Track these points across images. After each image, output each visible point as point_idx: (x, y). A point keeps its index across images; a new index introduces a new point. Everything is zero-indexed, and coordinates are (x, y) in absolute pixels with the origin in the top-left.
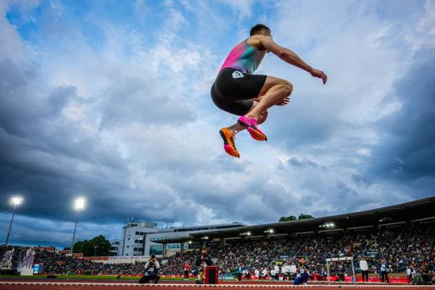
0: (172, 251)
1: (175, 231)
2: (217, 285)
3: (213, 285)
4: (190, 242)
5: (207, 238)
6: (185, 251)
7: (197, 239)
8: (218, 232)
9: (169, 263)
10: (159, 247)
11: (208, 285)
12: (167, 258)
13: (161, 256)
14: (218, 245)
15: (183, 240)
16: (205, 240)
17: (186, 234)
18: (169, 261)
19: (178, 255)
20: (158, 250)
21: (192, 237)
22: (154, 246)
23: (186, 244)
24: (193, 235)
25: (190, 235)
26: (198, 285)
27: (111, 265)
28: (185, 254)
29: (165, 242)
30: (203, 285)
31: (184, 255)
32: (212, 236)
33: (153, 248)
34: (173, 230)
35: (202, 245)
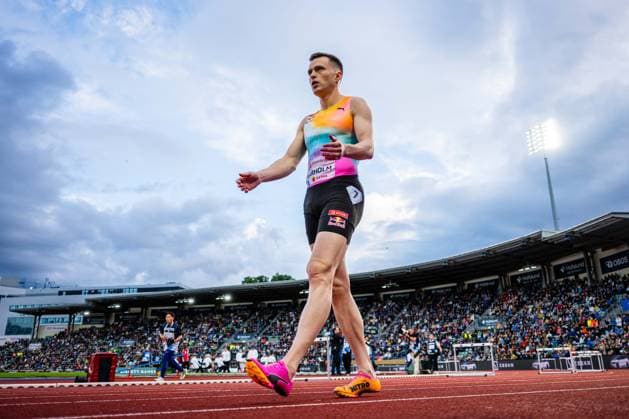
0: (51, 328)
1: (60, 293)
2: (112, 384)
3: (103, 384)
4: (87, 313)
5: (118, 306)
6: (77, 329)
7: (100, 308)
8: (139, 297)
9: (44, 349)
10: (27, 321)
11: (95, 384)
12: (41, 340)
13: (29, 337)
14: (138, 320)
15: (72, 310)
16: (115, 310)
17: (81, 300)
18: (43, 345)
19: (62, 335)
20: (24, 326)
21: (90, 304)
22: (15, 318)
23: (78, 317)
24: (95, 301)
25: (88, 300)
26: (76, 385)
28: (75, 333)
29: (38, 312)
30: (85, 384)
31: (73, 334)
32: (127, 303)
33: (13, 323)
34: (56, 291)
35: (108, 317)
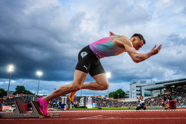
0: (156, 94)
1: (156, 84)
2: (176, 110)
3: (173, 110)
4: (165, 89)
5: (174, 86)
6: (163, 94)
7: (168, 87)
8: (180, 83)
9: (155, 100)
10: (149, 92)
11: (171, 110)
12: (154, 98)
13: (150, 97)
14: (181, 90)
15: (160, 89)
16: (173, 87)
17: (162, 85)
19: (159, 96)
20: (148, 94)
21: (165, 86)
22: (146, 92)
23: (163, 90)
24: (166, 85)
25: (164, 85)
26: (165, 110)
27: (127, 102)
28: (163, 95)
29: (151, 90)
30: (168, 110)
31: (162, 96)
32: (176, 85)
33: (146, 93)
34: (155, 83)
35: (171, 90)
